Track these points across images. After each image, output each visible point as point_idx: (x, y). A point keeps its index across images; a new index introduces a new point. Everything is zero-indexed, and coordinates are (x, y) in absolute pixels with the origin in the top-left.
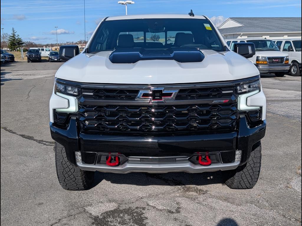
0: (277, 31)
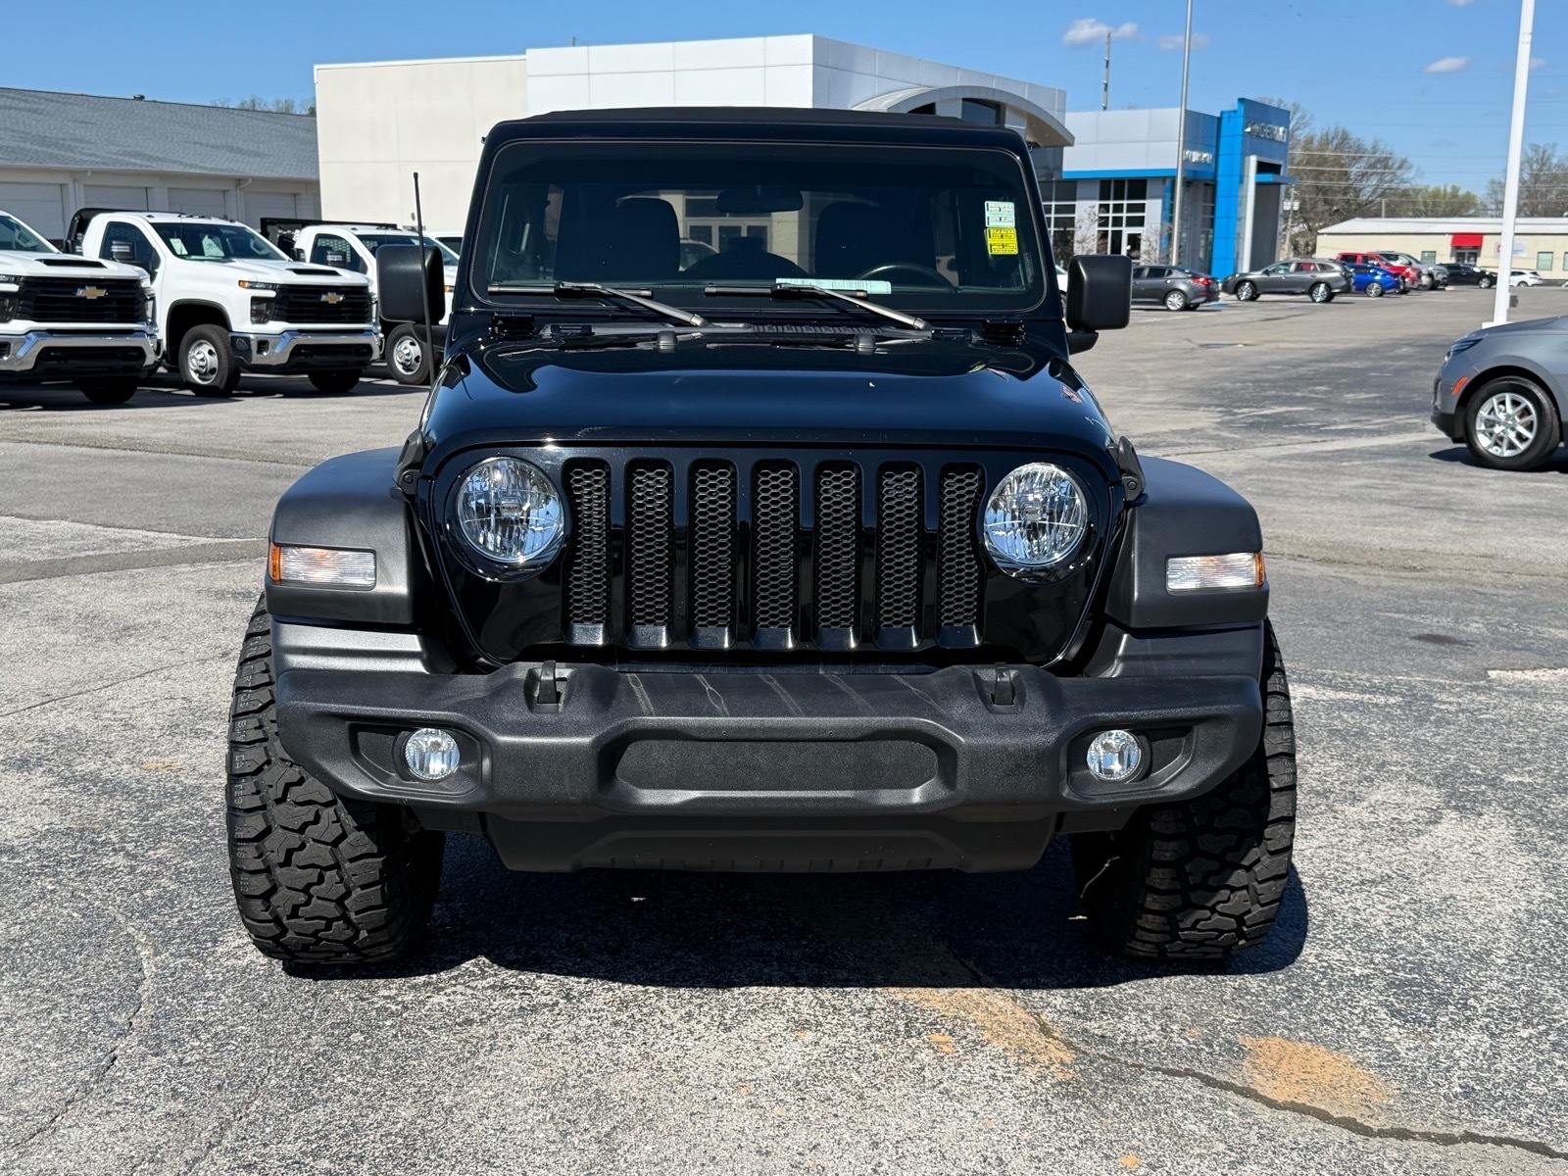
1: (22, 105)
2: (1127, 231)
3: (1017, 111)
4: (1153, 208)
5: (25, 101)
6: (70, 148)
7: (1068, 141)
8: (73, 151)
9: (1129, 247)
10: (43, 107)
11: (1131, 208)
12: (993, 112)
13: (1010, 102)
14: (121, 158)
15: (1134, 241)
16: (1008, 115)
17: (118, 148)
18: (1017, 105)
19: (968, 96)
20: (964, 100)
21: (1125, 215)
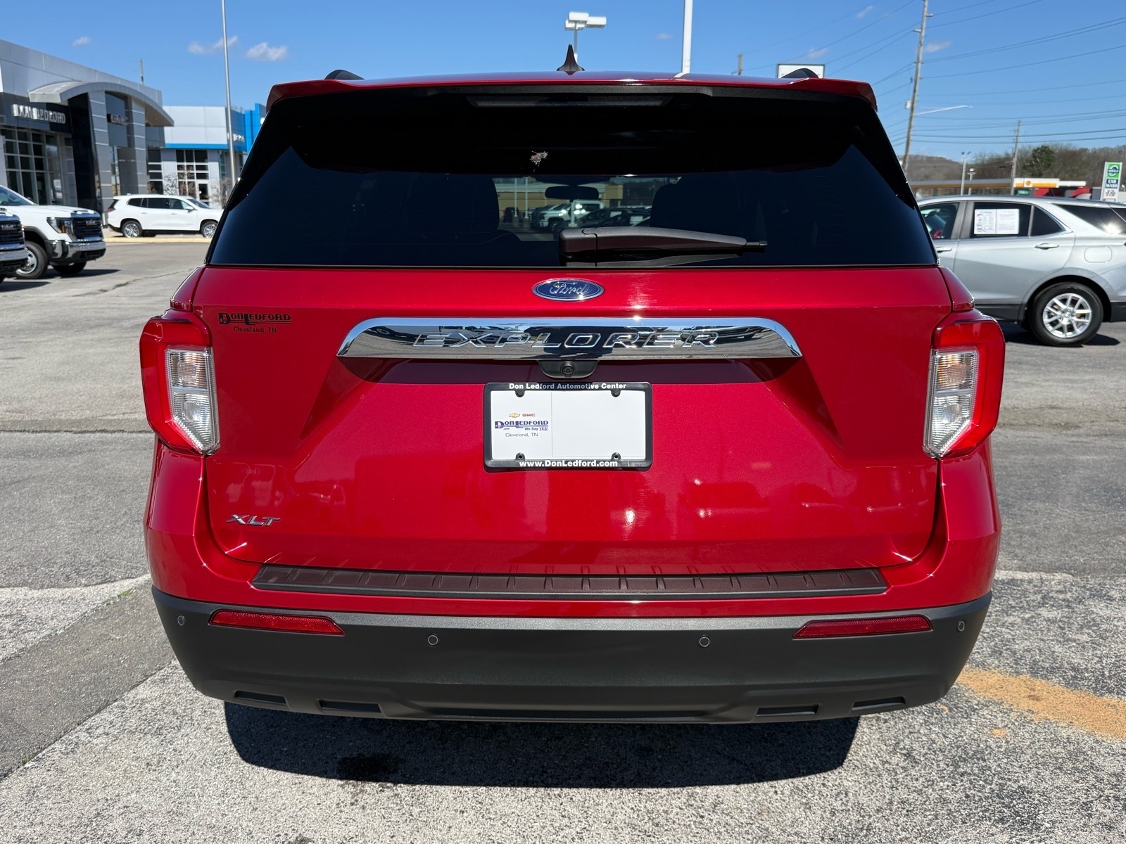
2: (198, 182)
3: (140, 103)
4: (213, 168)
7: (170, 124)
9: (201, 192)
11: (198, 168)
12: (122, 102)
13: (135, 96)
15: (203, 188)
16: (134, 105)
18: (139, 97)
19: (109, 89)
20: (107, 92)
21: (195, 172)
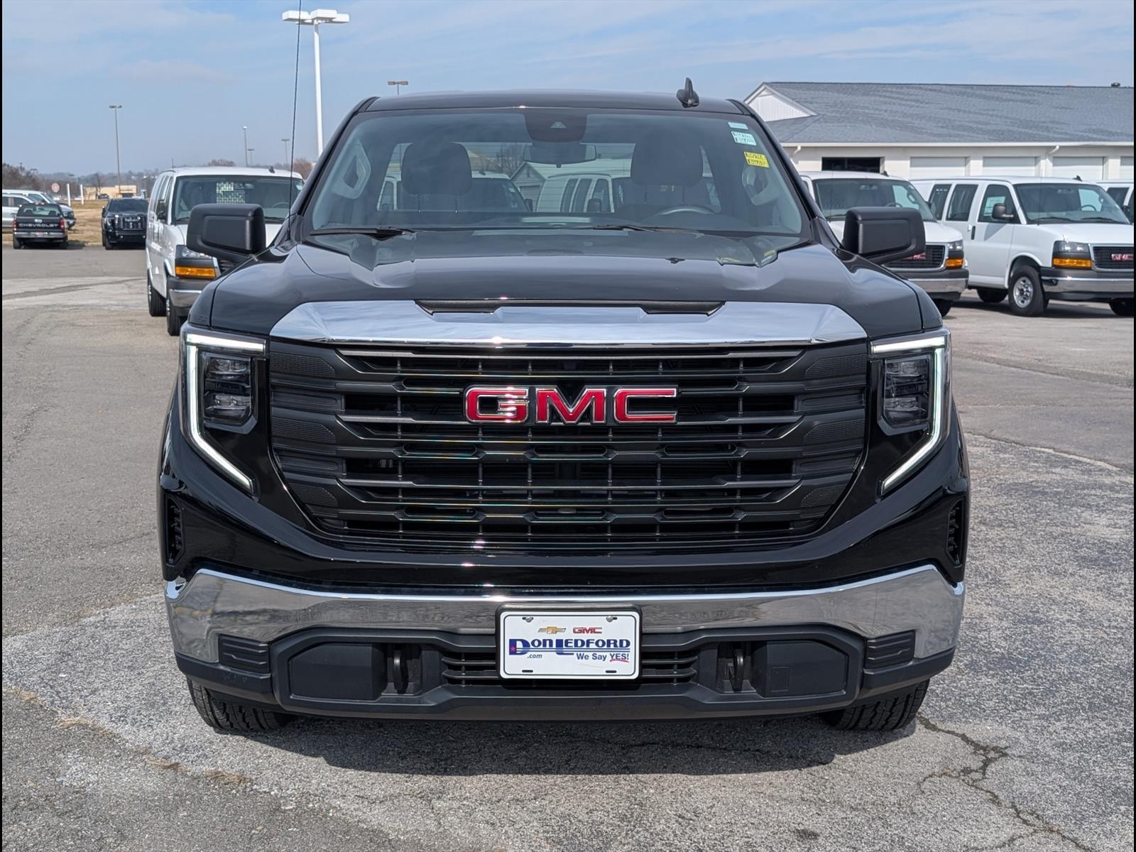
0: (941, 137)
1: (1020, 97)
5: (1023, 94)
6: (1047, 129)
8: (1049, 131)
10: (1035, 98)
14: (1085, 134)
17: (1086, 127)
